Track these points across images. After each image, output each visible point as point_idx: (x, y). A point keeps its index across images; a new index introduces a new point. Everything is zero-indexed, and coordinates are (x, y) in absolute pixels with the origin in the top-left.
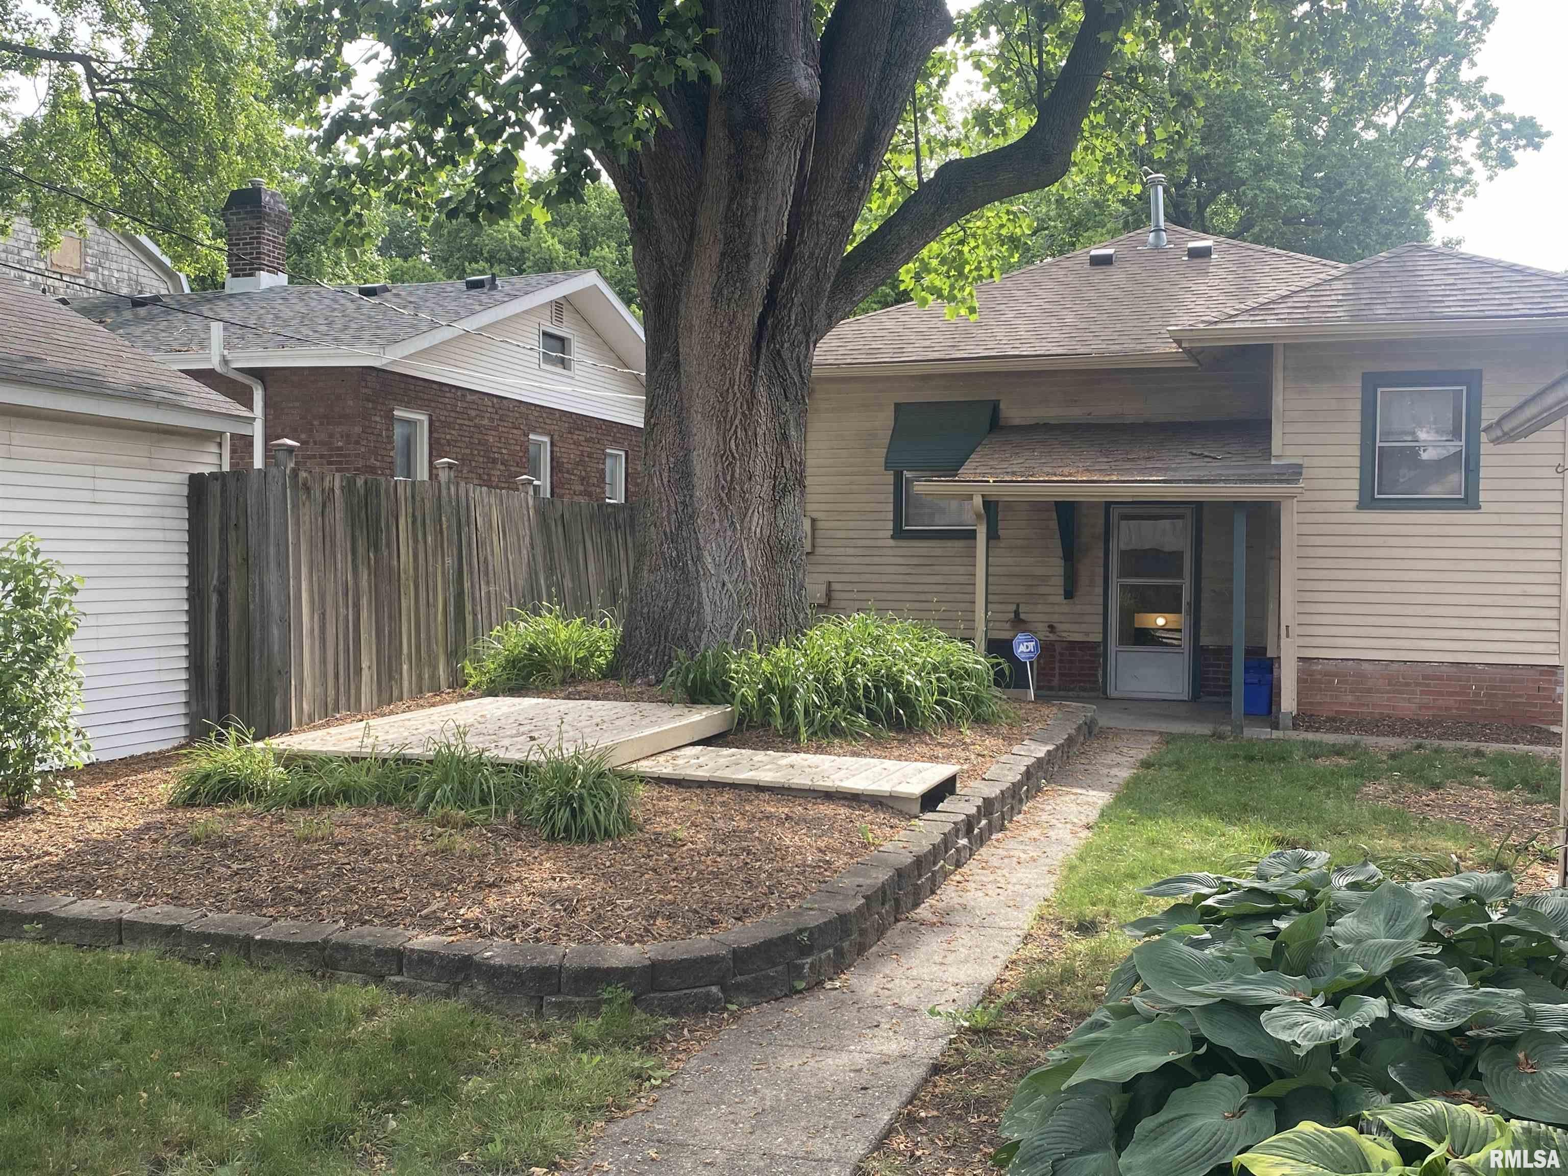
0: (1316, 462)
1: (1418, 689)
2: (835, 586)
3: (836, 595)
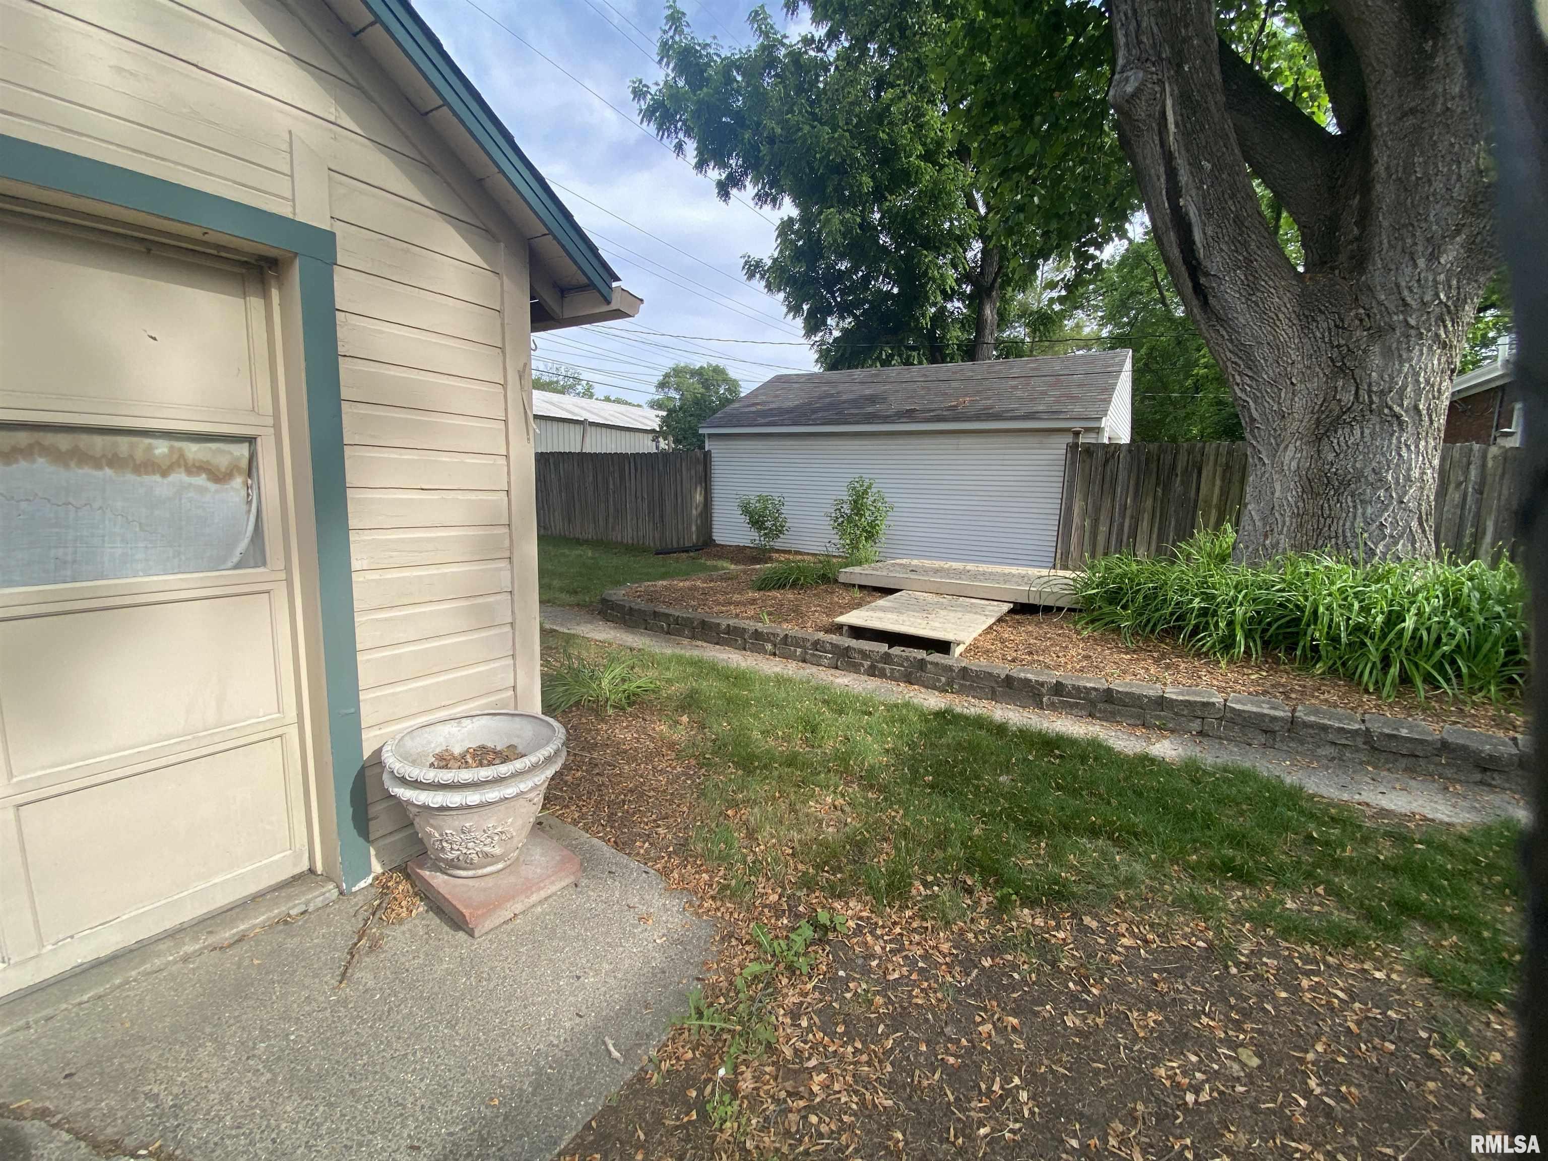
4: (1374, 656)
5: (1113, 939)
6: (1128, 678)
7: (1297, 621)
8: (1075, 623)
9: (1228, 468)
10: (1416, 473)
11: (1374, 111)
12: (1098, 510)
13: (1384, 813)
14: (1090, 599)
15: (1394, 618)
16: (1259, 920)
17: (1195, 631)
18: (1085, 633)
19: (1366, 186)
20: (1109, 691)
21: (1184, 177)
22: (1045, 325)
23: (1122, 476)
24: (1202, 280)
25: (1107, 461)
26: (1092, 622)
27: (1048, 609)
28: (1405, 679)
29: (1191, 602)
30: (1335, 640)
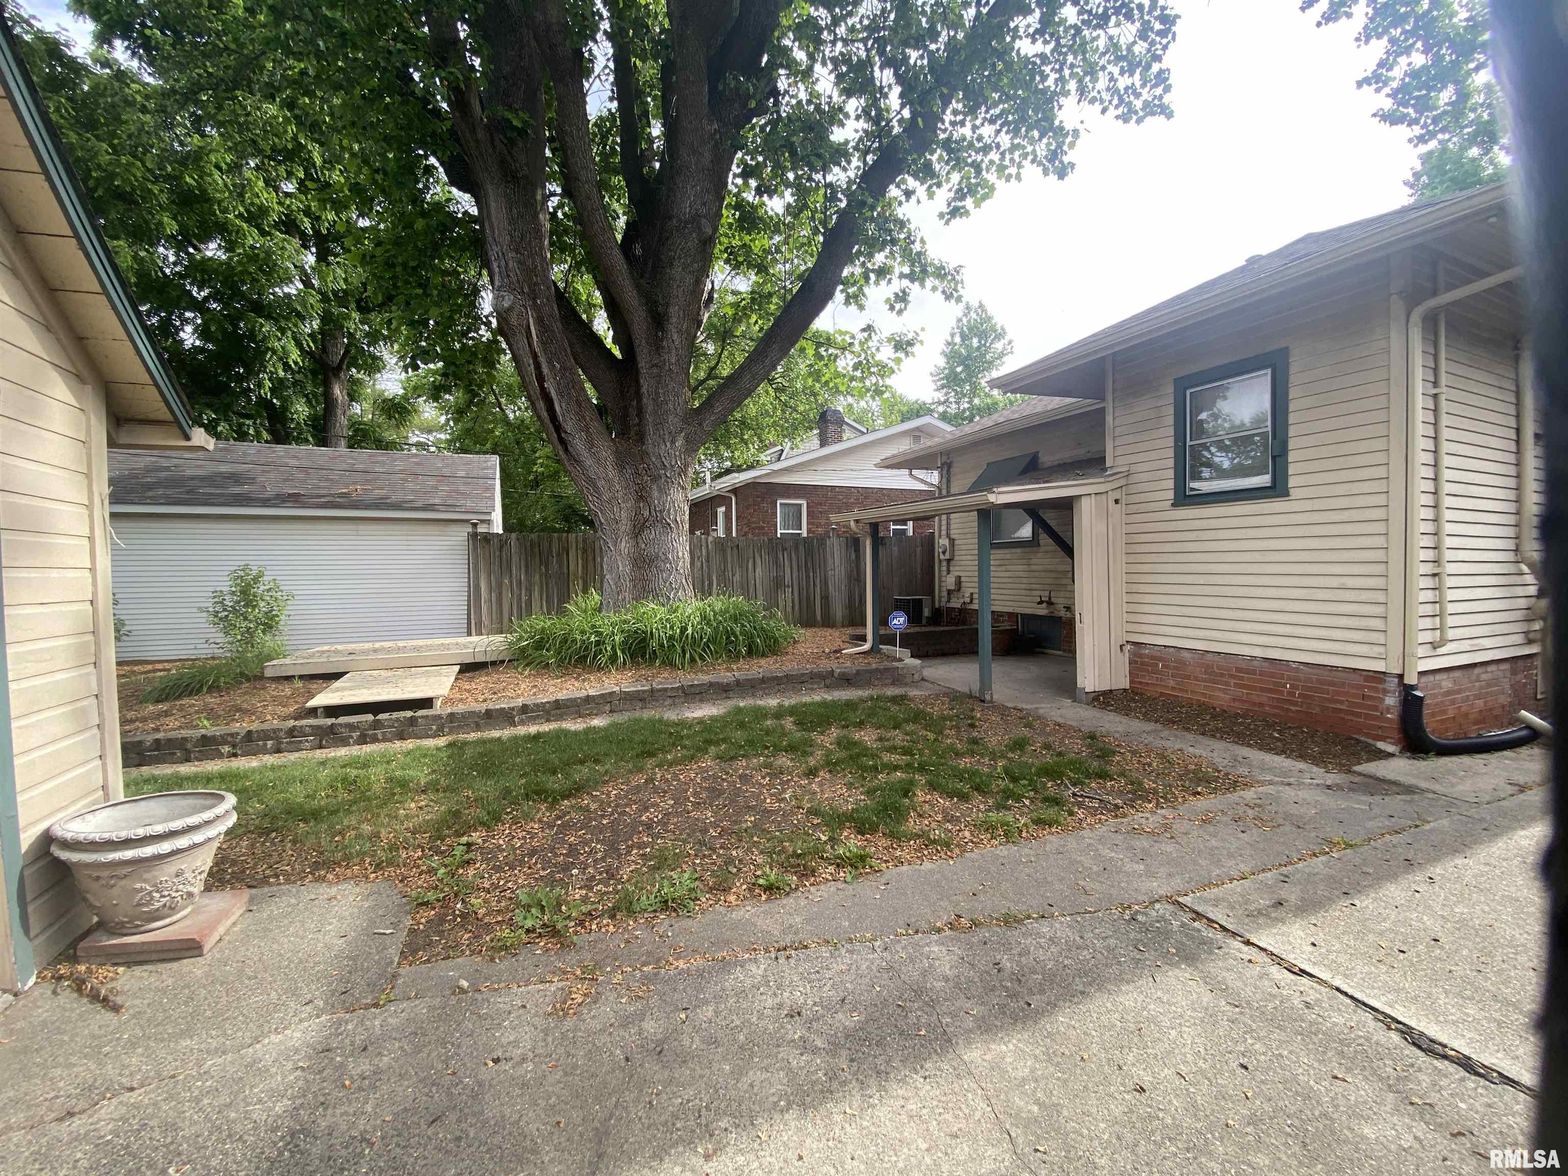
0: (1140, 467)
1: (1232, 681)
2: (963, 579)
3: (963, 584)
4: (679, 650)
5: (608, 795)
6: (565, 692)
7: (644, 639)
8: (516, 668)
9: (585, 551)
10: (680, 554)
11: (639, 359)
12: (500, 585)
13: (694, 718)
14: (523, 650)
15: (683, 630)
16: (660, 766)
17: (595, 656)
18: (526, 673)
19: (638, 396)
20: (557, 701)
21: (545, 370)
22: (400, 413)
23: (515, 559)
24: (563, 435)
25: (501, 547)
26: (527, 665)
27: (493, 663)
28: (693, 660)
29: (589, 638)
30: (662, 646)
